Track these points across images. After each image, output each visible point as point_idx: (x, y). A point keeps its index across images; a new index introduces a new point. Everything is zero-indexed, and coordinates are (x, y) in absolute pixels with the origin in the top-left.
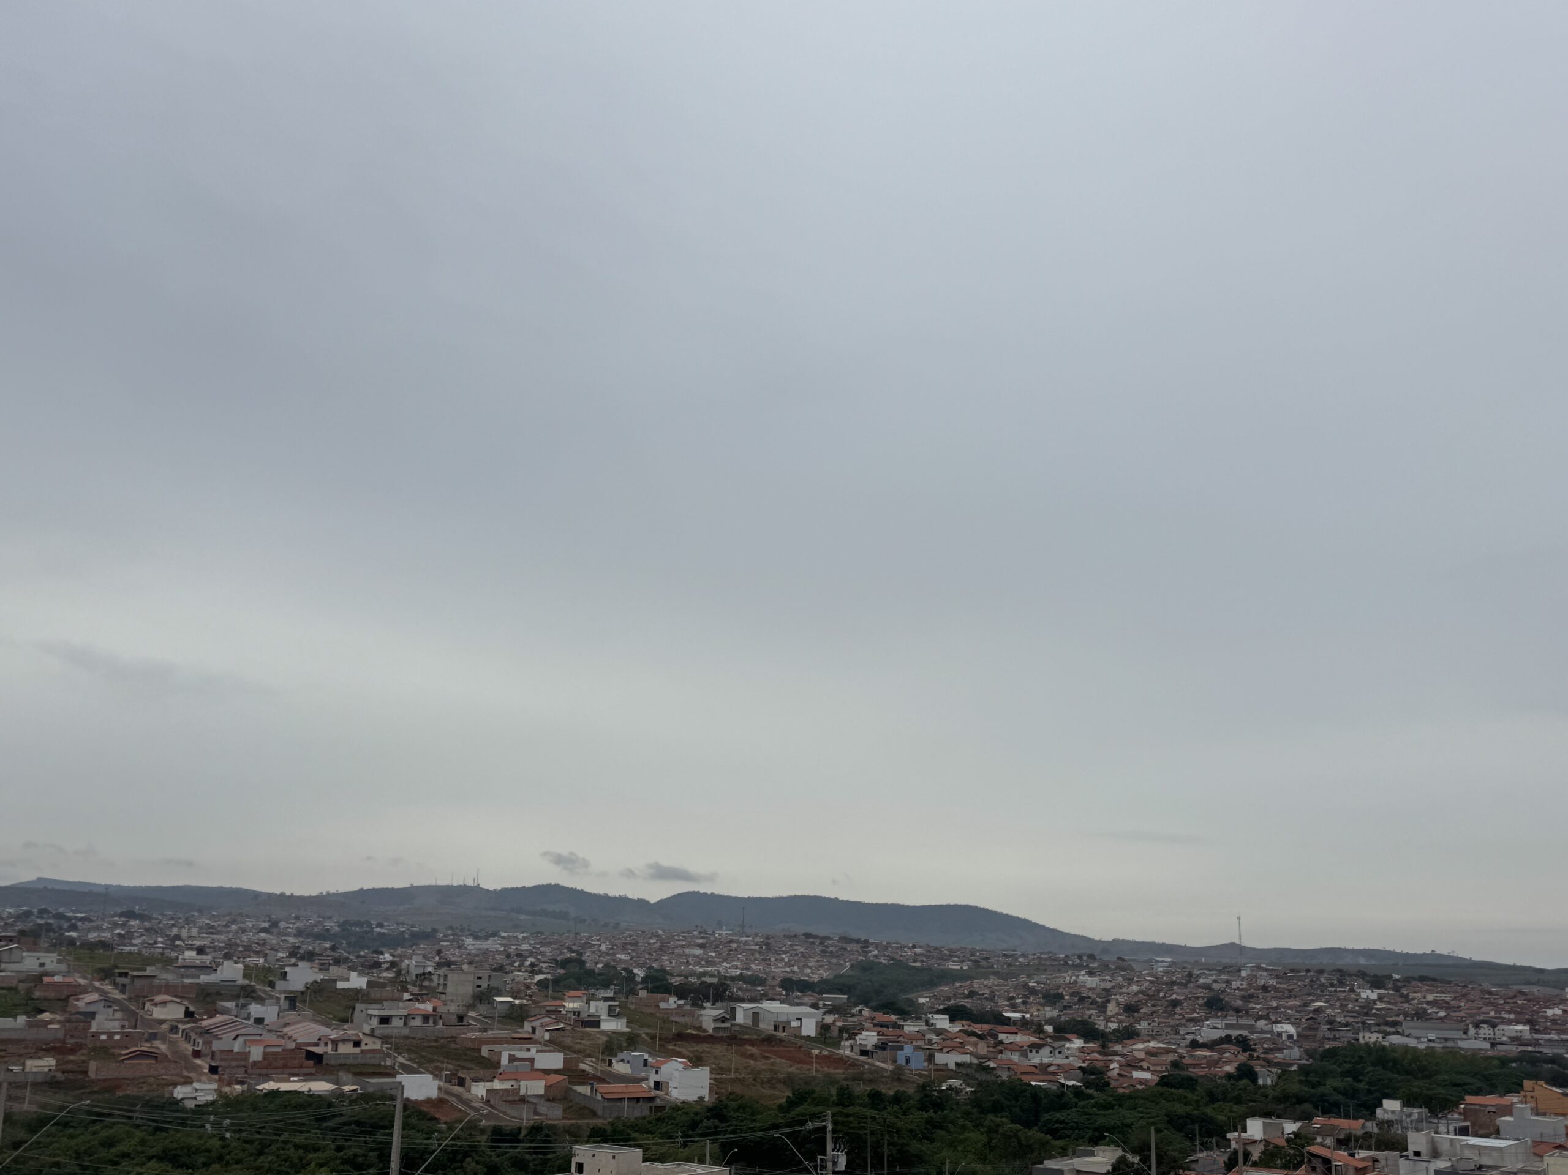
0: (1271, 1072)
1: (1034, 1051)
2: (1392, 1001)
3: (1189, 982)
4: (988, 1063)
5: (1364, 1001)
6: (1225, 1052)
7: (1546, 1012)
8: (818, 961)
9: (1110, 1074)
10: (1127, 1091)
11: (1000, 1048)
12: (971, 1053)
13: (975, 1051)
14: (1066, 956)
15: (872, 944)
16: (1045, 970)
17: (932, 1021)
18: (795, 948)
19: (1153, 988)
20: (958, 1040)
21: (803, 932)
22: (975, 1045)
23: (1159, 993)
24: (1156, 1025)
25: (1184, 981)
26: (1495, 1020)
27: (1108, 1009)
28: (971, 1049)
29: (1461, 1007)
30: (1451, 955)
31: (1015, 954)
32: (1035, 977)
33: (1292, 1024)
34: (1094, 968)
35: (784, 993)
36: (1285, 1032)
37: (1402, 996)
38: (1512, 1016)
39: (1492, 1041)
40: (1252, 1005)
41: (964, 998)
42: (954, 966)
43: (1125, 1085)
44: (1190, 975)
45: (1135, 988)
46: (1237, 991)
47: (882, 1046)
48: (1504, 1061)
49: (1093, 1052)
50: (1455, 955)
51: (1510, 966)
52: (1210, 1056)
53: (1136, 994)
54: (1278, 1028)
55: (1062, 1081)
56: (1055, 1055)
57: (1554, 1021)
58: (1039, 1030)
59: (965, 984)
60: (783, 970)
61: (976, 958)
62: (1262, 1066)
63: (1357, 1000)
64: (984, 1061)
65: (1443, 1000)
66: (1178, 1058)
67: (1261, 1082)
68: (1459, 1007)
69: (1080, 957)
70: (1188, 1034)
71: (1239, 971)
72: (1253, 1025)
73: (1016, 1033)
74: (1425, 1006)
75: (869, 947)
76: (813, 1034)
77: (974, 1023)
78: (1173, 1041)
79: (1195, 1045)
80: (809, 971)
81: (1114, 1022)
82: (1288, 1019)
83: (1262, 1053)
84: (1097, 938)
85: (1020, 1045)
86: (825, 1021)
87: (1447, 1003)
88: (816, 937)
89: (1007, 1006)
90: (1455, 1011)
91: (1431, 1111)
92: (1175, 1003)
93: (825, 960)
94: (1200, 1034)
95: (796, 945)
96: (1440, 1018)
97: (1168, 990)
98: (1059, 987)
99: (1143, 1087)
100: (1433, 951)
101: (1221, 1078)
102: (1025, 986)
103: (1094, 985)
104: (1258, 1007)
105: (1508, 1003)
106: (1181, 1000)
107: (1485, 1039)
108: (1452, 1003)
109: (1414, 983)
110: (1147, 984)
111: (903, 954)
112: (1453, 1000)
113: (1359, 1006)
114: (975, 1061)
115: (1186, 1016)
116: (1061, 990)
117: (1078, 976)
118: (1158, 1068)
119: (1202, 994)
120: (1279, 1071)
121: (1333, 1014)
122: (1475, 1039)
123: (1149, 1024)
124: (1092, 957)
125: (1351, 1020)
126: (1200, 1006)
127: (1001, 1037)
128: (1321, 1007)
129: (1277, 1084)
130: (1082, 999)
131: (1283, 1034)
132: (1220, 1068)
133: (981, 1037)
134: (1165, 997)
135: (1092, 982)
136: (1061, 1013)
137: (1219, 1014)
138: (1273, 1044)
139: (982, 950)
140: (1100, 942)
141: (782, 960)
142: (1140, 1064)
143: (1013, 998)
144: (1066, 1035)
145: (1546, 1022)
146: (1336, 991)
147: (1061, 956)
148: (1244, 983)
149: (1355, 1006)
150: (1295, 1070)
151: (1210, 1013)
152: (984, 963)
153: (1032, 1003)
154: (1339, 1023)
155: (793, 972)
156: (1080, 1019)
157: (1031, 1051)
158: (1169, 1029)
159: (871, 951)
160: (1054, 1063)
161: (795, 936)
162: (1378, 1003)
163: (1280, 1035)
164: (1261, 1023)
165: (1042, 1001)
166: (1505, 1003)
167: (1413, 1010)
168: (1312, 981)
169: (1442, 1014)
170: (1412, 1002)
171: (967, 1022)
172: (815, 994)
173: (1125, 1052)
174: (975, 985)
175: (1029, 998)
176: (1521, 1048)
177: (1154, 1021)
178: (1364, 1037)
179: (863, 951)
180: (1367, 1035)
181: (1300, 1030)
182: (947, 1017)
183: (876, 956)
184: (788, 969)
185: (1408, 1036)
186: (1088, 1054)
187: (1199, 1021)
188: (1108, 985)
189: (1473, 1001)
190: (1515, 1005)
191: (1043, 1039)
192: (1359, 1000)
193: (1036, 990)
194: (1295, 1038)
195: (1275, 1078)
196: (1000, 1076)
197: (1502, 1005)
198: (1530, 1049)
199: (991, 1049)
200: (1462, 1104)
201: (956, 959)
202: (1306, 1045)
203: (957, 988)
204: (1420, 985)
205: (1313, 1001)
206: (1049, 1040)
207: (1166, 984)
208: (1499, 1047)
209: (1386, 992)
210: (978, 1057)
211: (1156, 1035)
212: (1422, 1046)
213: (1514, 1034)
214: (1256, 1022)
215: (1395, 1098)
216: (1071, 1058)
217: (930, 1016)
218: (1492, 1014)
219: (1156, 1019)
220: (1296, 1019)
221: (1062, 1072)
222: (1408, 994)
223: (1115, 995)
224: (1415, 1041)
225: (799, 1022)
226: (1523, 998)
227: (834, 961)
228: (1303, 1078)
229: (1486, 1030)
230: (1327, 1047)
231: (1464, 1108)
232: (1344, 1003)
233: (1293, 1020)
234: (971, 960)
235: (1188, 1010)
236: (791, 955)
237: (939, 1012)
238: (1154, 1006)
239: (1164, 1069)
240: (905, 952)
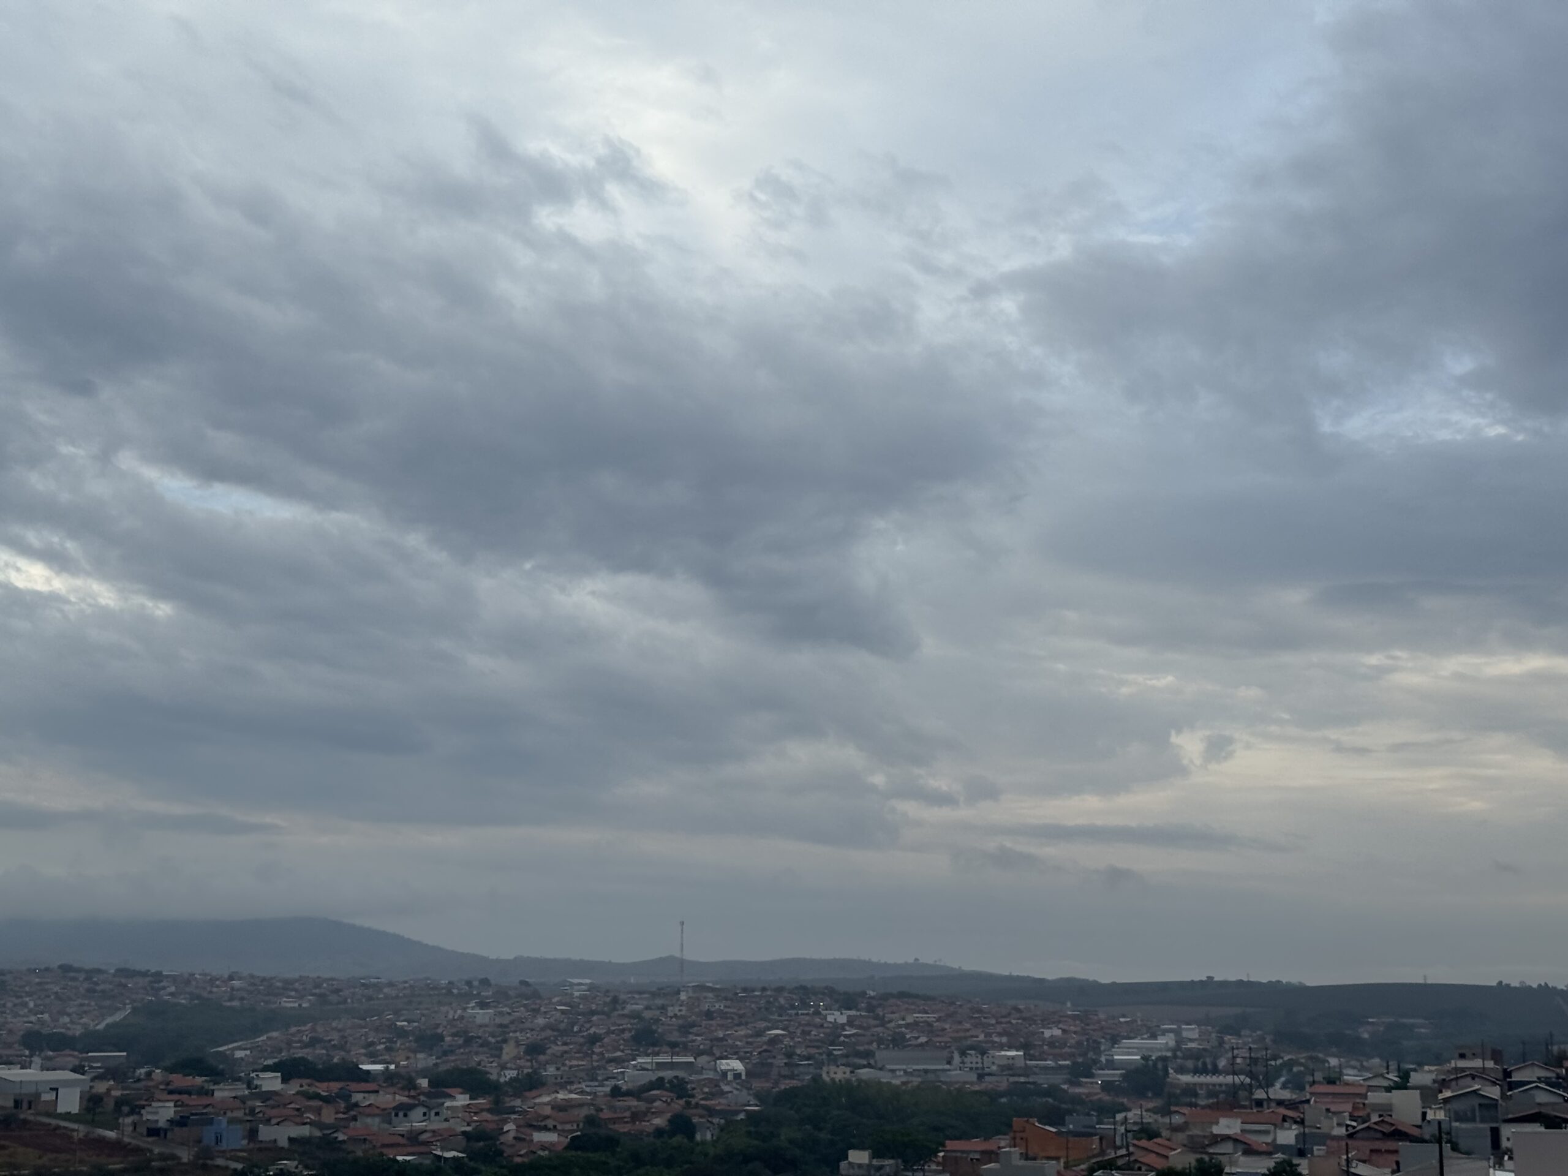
0: (711, 1122)
1: (401, 1114)
2: (865, 1025)
3: (615, 1009)
4: (335, 1135)
5: (831, 1025)
6: (654, 1101)
7: (1043, 1033)
8: (82, 1005)
9: (503, 1139)
10: (526, 1160)
11: (353, 1113)
12: (311, 1123)
13: (317, 1119)
14: (449, 983)
15: (167, 976)
16: (420, 1003)
17: (256, 1082)
18: (47, 987)
19: (566, 1020)
20: (292, 1106)
21: (60, 963)
22: (318, 1111)
23: (573, 1027)
24: (567, 1068)
25: (606, 1009)
26: (984, 1045)
27: (504, 1051)
28: (313, 1117)
29: (946, 1029)
30: (938, 963)
31: (378, 983)
32: (404, 1012)
33: (741, 1059)
34: (487, 997)
35: (27, 1052)
36: (730, 1070)
37: (877, 1017)
38: (1004, 1040)
39: (980, 1071)
40: (691, 1037)
41: (301, 1048)
42: (288, 1003)
43: (522, 1152)
44: (615, 1000)
45: (541, 1021)
46: (674, 1019)
47: (181, 1122)
48: (993, 1096)
49: (482, 1110)
50: (942, 964)
51: (1006, 977)
52: (636, 1107)
53: (543, 1029)
54: (725, 1065)
55: (439, 1153)
56: (429, 1119)
57: (1052, 1043)
58: (410, 1085)
59: (303, 1028)
60: (25, 1019)
61: (322, 991)
62: (701, 1116)
63: (822, 1026)
64: (329, 1132)
65: (925, 1022)
66: (593, 1112)
67: (698, 1137)
68: (944, 1030)
69: (469, 983)
70: (607, 1079)
71: (678, 992)
72: (693, 1062)
73: (377, 1092)
74: (903, 1029)
75: (162, 981)
76: (75, 1109)
77: (319, 1081)
78: (588, 1090)
79: (616, 1092)
80: (67, 1019)
81: (511, 1069)
82: (736, 1053)
83: (702, 1099)
84: (493, 956)
85: (383, 1106)
86: (94, 1091)
87: (929, 1024)
88: (78, 970)
89: (365, 1055)
90: (938, 1036)
91: (905, 1162)
92: (594, 1039)
93: (93, 1003)
94: (624, 1079)
95: (47, 983)
96: (921, 1045)
97: (585, 1022)
98: (437, 1026)
99: (547, 1152)
100: (916, 960)
101: (648, 1135)
102: (392, 1026)
103: (487, 1021)
104: (699, 1038)
105: (1001, 1023)
106: (601, 1035)
107: (971, 1069)
108: (935, 1024)
109: (892, 1001)
110: (558, 1014)
111: (215, 990)
112: (935, 1022)
113: (824, 1033)
114: (318, 1133)
115: (606, 1055)
116: (439, 1031)
117: (465, 1009)
118: (568, 1127)
119: (629, 1026)
120: (722, 1121)
121: (791, 1044)
122: (960, 1070)
123: (558, 1069)
124: (485, 982)
125: (813, 1051)
126: (624, 1040)
127: (357, 1097)
128: (777, 1035)
129: (719, 1138)
130: (469, 1041)
131: (729, 1073)
132: (648, 1121)
133: (326, 1100)
134: (580, 1031)
135: (482, 1016)
136: (438, 1061)
137: (649, 1051)
138: (716, 1086)
139: (333, 979)
140: (498, 961)
141: (25, 1005)
142: (543, 1124)
143: (372, 1044)
144: (446, 1090)
145: (1043, 1045)
146: (797, 1014)
147: (443, 982)
148: (683, 1008)
149: (820, 1033)
150: (741, 1119)
151: (638, 1050)
152: (333, 998)
153: (399, 1049)
154: (799, 1055)
155: (41, 1022)
156: (465, 1067)
157: (397, 1115)
158: (583, 1074)
159: (164, 988)
160: (428, 1128)
161: (47, 969)
162: (847, 1028)
163: (724, 1074)
164: (703, 1060)
165: (414, 1045)
166: (998, 1023)
167: (889, 1035)
168: (768, 1002)
169: (923, 1039)
170: (888, 1025)
171: (308, 1081)
172: (76, 1053)
173: (525, 1107)
174: (320, 1029)
175: (395, 1042)
176: (1012, 1079)
177: (564, 1065)
178: (828, 1073)
179: (152, 988)
180: (833, 1068)
181: (749, 1066)
182: (279, 1074)
183: (172, 994)
184: (33, 1018)
185: (881, 1069)
186: (476, 1113)
187: (624, 1061)
188: (506, 1020)
189: (960, 1023)
190: (1009, 1025)
191: (413, 1097)
192: (825, 1025)
193: (405, 1031)
194: (743, 1077)
195: (716, 1132)
196: (354, 1152)
197: (993, 1025)
198: (1022, 1079)
199: (341, 1116)
200: (941, 1151)
201: (293, 993)
202: (757, 1084)
203: (293, 1035)
204: (899, 1003)
205: (770, 1029)
206: (422, 1098)
207: (583, 1014)
208: (987, 1078)
209: (858, 1013)
210: (320, 1125)
211: (565, 1082)
212: (896, 1082)
213: (1005, 1062)
214: (695, 1059)
215: (863, 1149)
216: (452, 1121)
217: (253, 1075)
218: (982, 1037)
219: (567, 1062)
220: (746, 1052)
221: (438, 1141)
222: (884, 1016)
223: (515, 1031)
224: (890, 1074)
225: (54, 1093)
226: (1018, 1015)
227: (107, 1003)
228: (752, 1129)
229: (973, 1059)
230: (783, 1087)
231: (943, 1157)
232: (807, 1029)
233: (742, 1054)
234: (312, 995)
235: (609, 1048)
236: (39, 998)
237: (266, 1069)
238: (565, 1044)
239: (575, 1127)
240: (218, 987)
